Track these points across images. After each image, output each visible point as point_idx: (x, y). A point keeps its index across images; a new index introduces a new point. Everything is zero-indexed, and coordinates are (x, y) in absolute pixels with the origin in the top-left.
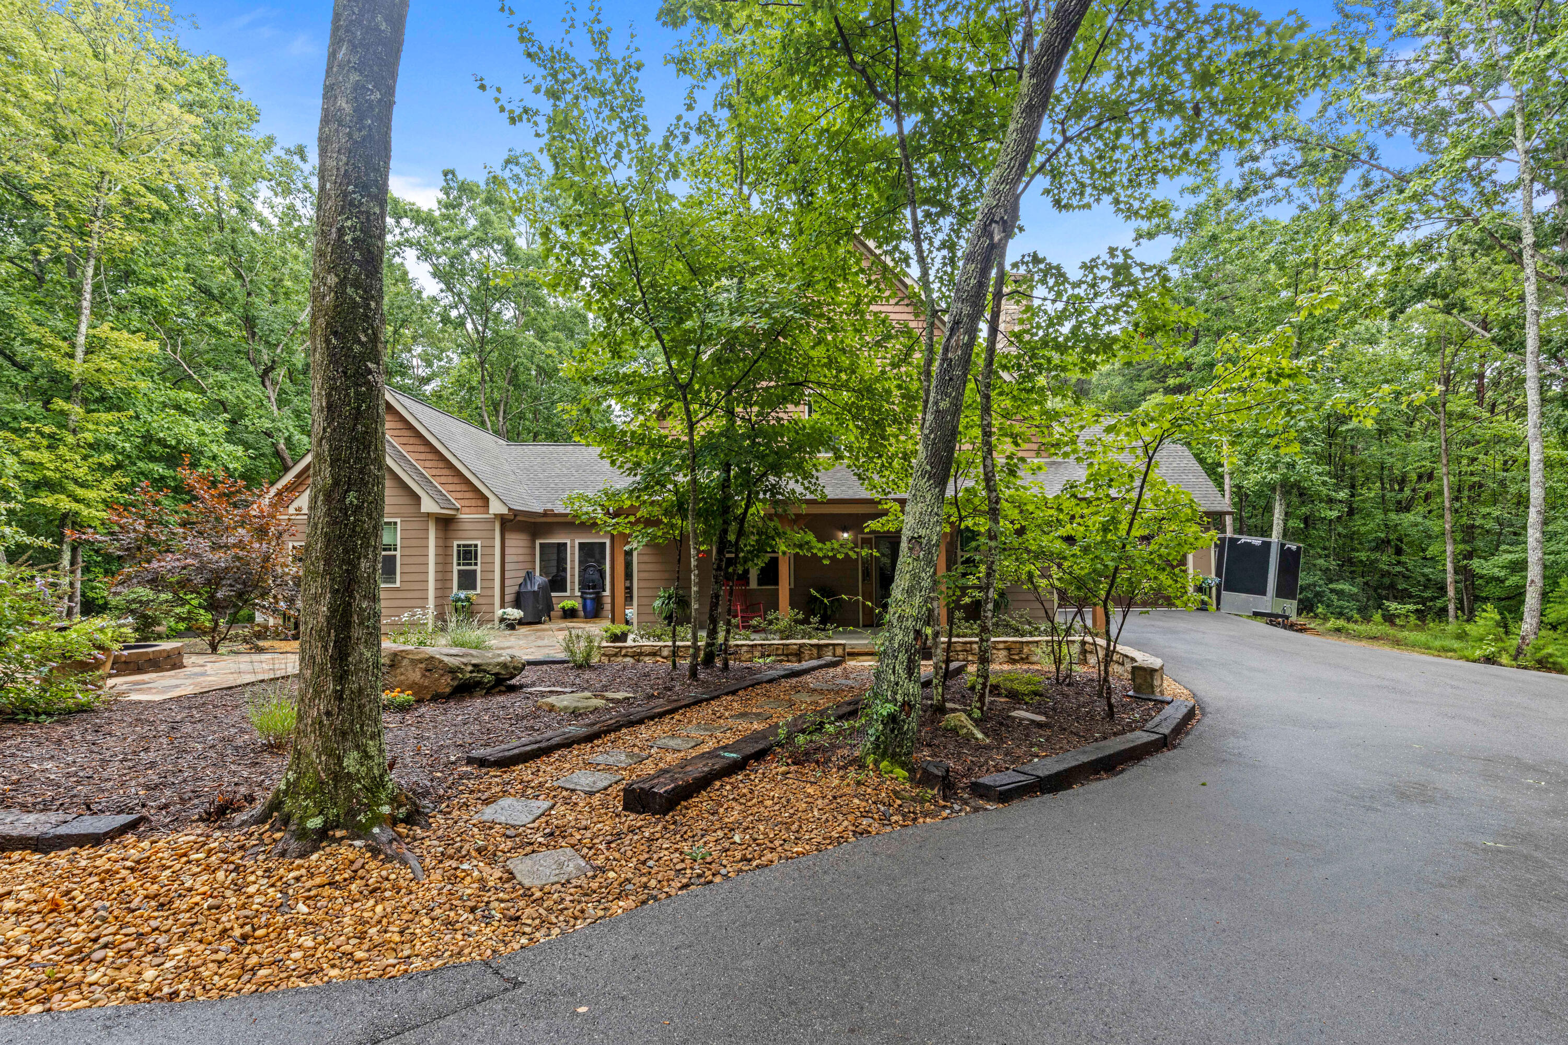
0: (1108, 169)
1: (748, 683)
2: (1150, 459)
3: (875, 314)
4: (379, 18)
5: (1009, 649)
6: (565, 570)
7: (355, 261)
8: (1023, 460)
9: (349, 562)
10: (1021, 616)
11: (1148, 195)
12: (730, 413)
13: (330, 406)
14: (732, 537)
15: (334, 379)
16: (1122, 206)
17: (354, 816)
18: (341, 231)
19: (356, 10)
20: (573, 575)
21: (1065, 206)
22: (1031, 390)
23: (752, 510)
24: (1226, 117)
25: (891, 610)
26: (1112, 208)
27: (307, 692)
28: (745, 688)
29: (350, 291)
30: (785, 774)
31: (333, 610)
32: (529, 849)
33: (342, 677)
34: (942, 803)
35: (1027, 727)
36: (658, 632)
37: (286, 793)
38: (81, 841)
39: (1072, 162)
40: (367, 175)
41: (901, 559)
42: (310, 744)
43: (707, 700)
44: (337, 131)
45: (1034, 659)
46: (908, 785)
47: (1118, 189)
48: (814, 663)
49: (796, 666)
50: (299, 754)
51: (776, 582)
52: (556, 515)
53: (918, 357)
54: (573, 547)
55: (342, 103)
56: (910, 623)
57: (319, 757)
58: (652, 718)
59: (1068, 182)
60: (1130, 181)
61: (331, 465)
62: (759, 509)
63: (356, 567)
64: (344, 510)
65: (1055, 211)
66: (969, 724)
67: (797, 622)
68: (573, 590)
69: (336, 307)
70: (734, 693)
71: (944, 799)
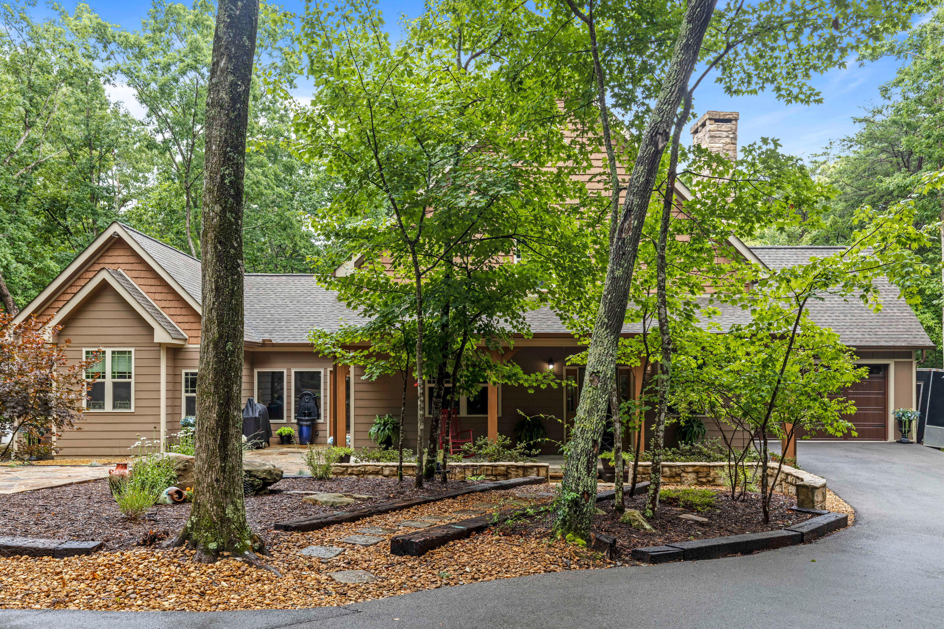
0: (770, 64)
1: (465, 491)
2: (801, 307)
3: (575, 183)
4: (245, 38)
5: (697, 472)
6: (281, 398)
7: (231, 195)
8: (697, 306)
9: (228, 387)
10: (713, 444)
11: (804, 84)
12: (449, 262)
13: (217, 288)
14: (450, 369)
15: (220, 271)
16: (783, 92)
17: (233, 544)
18: (223, 177)
19: (232, 35)
20: (289, 403)
21: (735, 92)
22: (701, 250)
23: (468, 345)
24: (861, 28)
25: (576, 426)
26: (775, 94)
27: (204, 467)
28: (463, 495)
29: (228, 215)
30: (498, 541)
31: (219, 416)
32: (337, 569)
33: (224, 459)
34: (609, 561)
35: (691, 525)
36: (378, 455)
37: (192, 529)
38: (79, 552)
39: (740, 57)
40: (237, 139)
41: (584, 388)
42: (206, 499)
43: (433, 501)
44: (220, 112)
45: (720, 481)
46: (585, 550)
47: (779, 79)
48: (521, 480)
49: (504, 482)
50: (198, 506)
51: (484, 410)
52: (274, 345)
53: (608, 218)
54: (289, 376)
55: (223, 94)
56: (589, 435)
57: (212, 506)
58: (394, 510)
59: (738, 72)
60: (788, 73)
61: (218, 326)
62: (472, 344)
63: (231, 389)
64: (225, 354)
65: (727, 96)
66: (641, 519)
67: (504, 446)
68: (289, 417)
69: (220, 225)
70: (454, 497)
71: (611, 559)
